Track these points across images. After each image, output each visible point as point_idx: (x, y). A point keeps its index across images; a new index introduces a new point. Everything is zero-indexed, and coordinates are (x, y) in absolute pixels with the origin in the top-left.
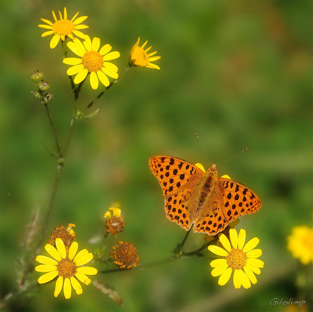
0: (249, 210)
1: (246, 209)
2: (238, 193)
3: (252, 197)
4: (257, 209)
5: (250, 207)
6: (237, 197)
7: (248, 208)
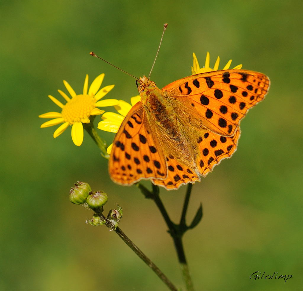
0: (252, 98)
1: (246, 100)
2: (215, 87)
3: (244, 78)
4: (265, 88)
5: (251, 93)
6: (218, 94)
7: (248, 97)
